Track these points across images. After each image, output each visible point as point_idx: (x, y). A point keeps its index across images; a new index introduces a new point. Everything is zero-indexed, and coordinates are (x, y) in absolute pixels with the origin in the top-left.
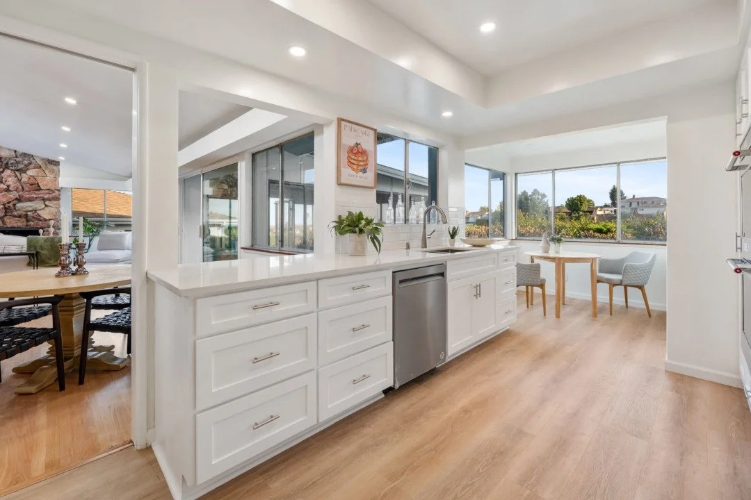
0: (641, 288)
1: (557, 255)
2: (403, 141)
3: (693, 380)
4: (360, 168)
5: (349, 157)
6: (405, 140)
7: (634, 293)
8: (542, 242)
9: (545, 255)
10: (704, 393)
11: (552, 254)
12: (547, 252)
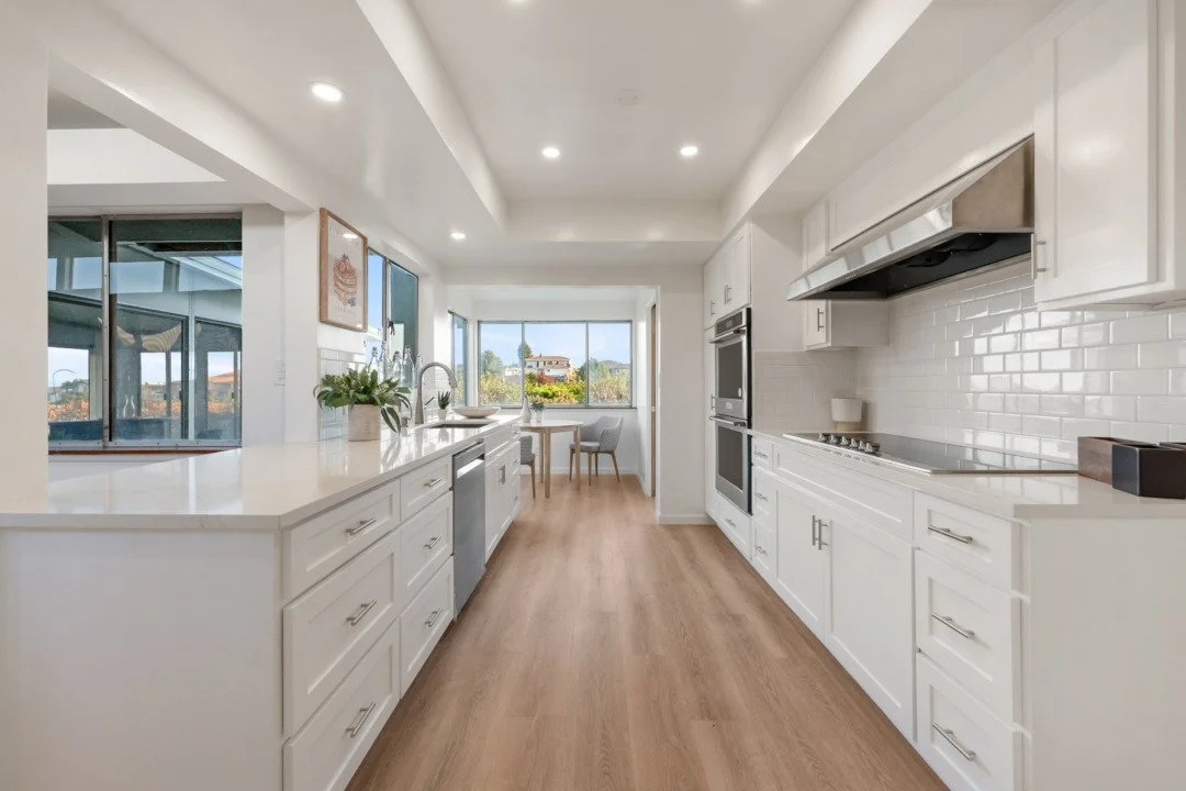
0: (611, 452)
1: (539, 425)
2: (381, 259)
3: (679, 526)
4: (349, 297)
5: (336, 277)
6: (385, 258)
7: (604, 458)
8: (522, 411)
9: (528, 425)
10: (690, 533)
11: (533, 424)
12: (529, 422)
